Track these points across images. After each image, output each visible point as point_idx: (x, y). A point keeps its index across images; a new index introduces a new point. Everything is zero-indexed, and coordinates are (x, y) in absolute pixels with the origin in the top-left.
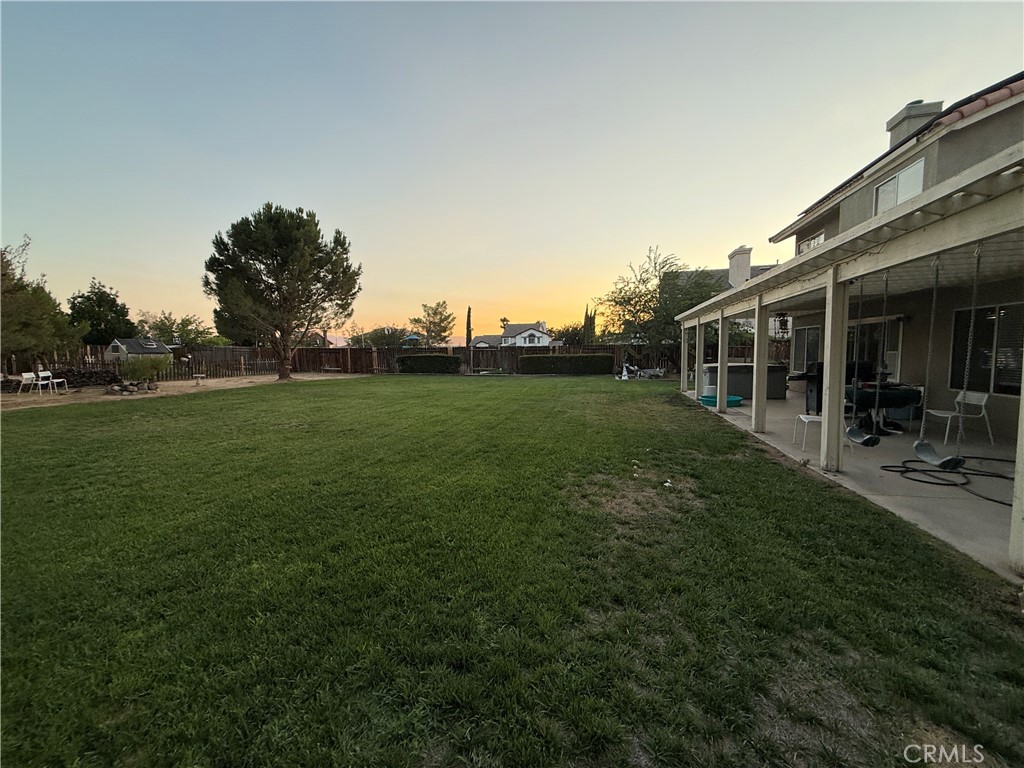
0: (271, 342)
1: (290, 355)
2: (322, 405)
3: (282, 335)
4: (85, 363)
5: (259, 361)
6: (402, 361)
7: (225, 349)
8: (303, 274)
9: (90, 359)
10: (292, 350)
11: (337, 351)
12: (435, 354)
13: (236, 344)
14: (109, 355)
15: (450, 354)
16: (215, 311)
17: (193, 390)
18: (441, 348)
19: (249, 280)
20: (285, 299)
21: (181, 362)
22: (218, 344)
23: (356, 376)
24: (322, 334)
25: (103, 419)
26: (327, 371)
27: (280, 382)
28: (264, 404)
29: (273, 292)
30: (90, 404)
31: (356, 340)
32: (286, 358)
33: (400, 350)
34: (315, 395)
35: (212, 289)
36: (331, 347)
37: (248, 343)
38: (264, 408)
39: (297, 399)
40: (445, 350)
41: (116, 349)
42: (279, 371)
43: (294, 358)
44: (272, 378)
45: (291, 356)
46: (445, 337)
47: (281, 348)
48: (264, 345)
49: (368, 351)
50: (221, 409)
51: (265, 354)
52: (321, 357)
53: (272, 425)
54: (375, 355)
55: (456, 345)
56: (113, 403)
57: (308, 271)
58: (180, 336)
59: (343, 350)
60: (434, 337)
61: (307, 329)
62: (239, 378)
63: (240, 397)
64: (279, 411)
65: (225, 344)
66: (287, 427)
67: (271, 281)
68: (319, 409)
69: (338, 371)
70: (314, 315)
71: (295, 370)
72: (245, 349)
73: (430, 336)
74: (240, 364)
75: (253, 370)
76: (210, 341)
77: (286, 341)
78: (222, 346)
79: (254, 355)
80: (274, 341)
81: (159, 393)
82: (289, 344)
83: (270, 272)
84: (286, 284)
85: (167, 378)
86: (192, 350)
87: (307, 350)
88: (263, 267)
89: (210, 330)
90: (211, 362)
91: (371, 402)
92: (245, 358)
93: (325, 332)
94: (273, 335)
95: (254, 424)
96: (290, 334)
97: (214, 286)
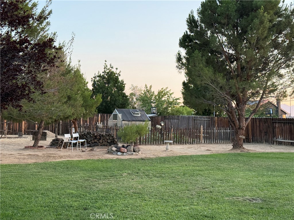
0: (228, 111)
1: (244, 124)
2: (275, 179)
3: (237, 104)
4: (97, 128)
5: (216, 130)
7: (189, 117)
8: (261, 42)
9: (100, 125)
10: (247, 119)
13: (197, 114)
14: (111, 122)
16: (184, 84)
17: (164, 155)
19: (212, 52)
20: (242, 68)
21: (156, 129)
22: (182, 113)
24: (275, 104)
25: (105, 173)
26: (280, 143)
27: (232, 152)
28: (220, 172)
29: (232, 62)
30: (98, 160)
32: (240, 128)
35: (182, 64)
36: (284, 117)
37: (207, 112)
38: (220, 177)
39: (250, 170)
41: (115, 117)
42: (233, 140)
43: (247, 127)
44: (226, 148)
45: (245, 125)
47: (236, 117)
48: (220, 115)
50: (184, 174)
51: (222, 124)
52: (274, 128)
53: (227, 196)
56: (112, 161)
57: (266, 37)
58: (157, 106)
61: (262, 98)
62: (199, 145)
63: (199, 164)
65: (188, 113)
66: (241, 199)
67: (231, 52)
68: (273, 185)
69: (292, 144)
70: (269, 83)
71: (247, 140)
72: (205, 118)
74: (200, 132)
75: (210, 138)
76: (178, 111)
77: (241, 110)
78: (186, 115)
79: (210, 125)
80: (230, 111)
81: (140, 155)
82: (244, 113)
83: (233, 44)
84: (245, 53)
85: (146, 142)
86: (164, 118)
87: (260, 120)
88: (224, 38)
89: (178, 101)
90: (177, 129)
92: (204, 127)
94: (230, 105)
95: (211, 192)
96: (245, 103)
97: (184, 61)
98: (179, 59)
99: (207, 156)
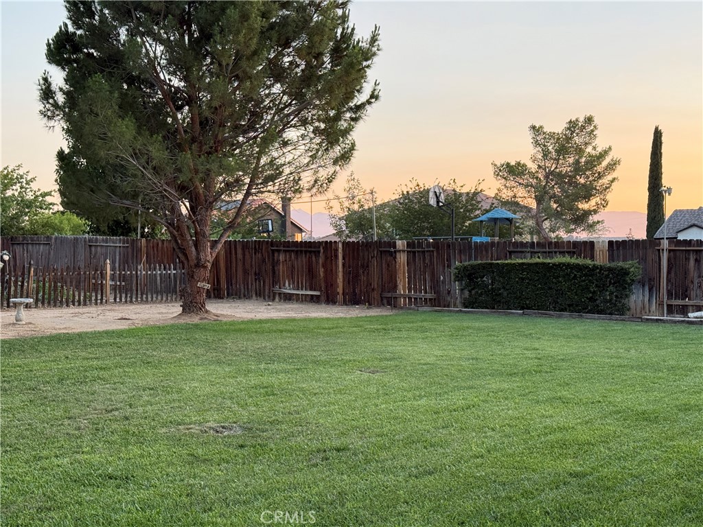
0: (170, 225)
1: (209, 256)
2: (273, 380)
3: (193, 209)
5: (142, 270)
6: (469, 276)
7: (76, 239)
8: (244, 64)
10: (214, 244)
11: (311, 248)
12: (559, 259)
13: (96, 230)
15: (601, 259)
16: (61, 156)
17: (10, 334)
18: (576, 244)
19: (131, 80)
20: (204, 123)
22: (60, 230)
23: (355, 312)
24: (279, 208)
26: (288, 298)
27: (183, 321)
28: (149, 371)
29: (180, 108)
31: (358, 221)
32: (199, 265)
33: (467, 248)
34: (260, 356)
35: (56, 105)
36: (299, 238)
37: (121, 228)
38: (149, 381)
39: (219, 362)
40: (588, 247)
42: (183, 295)
43: (216, 263)
44: (167, 311)
45: (210, 258)
46: (587, 213)
47: (190, 240)
48: (152, 234)
49: (386, 250)
50: (61, 380)
51: (158, 255)
52: (275, 264)
53: (164, 425)
54: (402, 258)
55: (619, 235)
57: (255, 53)
59: (326, 247)
60: (558, 215)
61: (248, 194)
62: (100, 308)
63: (99, 352)
64: (180, 391)
65: (75, 229)
66: (196, 429)
67: (176, 82)
68: (269, 391)
69: (314, 300)
70: (263, 160)
71: (217, 294)
72: (117, 242)
73: (544, 212)
74: (103, 276)
75: (129, 290)
76: (47, 225)
77: (201, 222)
78: (69, 235)
79: (129, 258)
80: (175, 225)
82: (207, 230)
83: (178, 63)
84: (209, 88)
87: (245, 245)
88: (160, 49)
89: (49, 199)
90: (47, 269)
91: (390, 379)
92: (113, 262)
93: (286, 202)
94: (174, 210)
95: (127, 418)
96: (210, 206)
97: (60, 98)
98: (47, 93)
99: (120, 334)
